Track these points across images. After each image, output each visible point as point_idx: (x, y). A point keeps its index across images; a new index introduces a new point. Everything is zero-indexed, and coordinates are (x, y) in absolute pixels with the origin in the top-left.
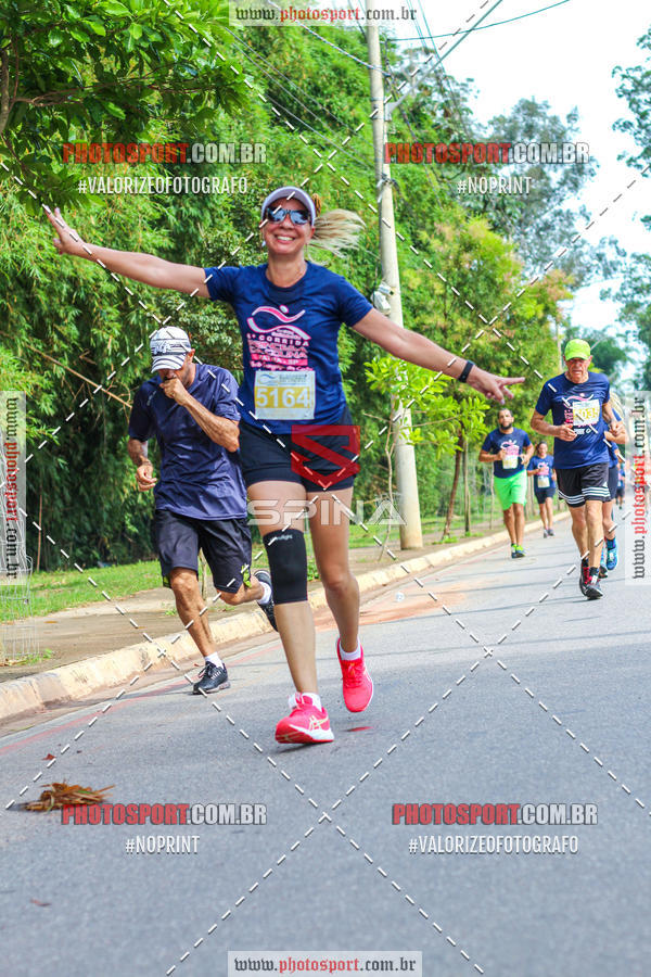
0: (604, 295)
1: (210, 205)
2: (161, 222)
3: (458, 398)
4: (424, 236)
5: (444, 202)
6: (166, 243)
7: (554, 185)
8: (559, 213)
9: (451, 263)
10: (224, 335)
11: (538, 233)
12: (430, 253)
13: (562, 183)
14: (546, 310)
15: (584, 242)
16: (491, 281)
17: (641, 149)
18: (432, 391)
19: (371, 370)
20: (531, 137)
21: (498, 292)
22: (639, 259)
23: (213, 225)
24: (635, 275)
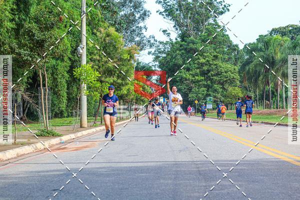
0: (149, 53)
1: (29, 16)
2: (13, 20)
3: (101, 82)
4: (95, 31)
5: (102, 21)
6: (14, 26)
7: (137, 18)
8: (138, 27)
9: (102, 40)
10: (29, 57)
11: (131, 32)
12: (97, 36)
13: (139, 18)
14: (131, 57)
15: (144, 36)
16: (114, 46)
17: (164, 10)
18: (93, 79)
19: (75, 71)
20: (131, 3)
21: (116, 50)
22: (161, 43)
23: (29, 23)
24: (159, 48)
